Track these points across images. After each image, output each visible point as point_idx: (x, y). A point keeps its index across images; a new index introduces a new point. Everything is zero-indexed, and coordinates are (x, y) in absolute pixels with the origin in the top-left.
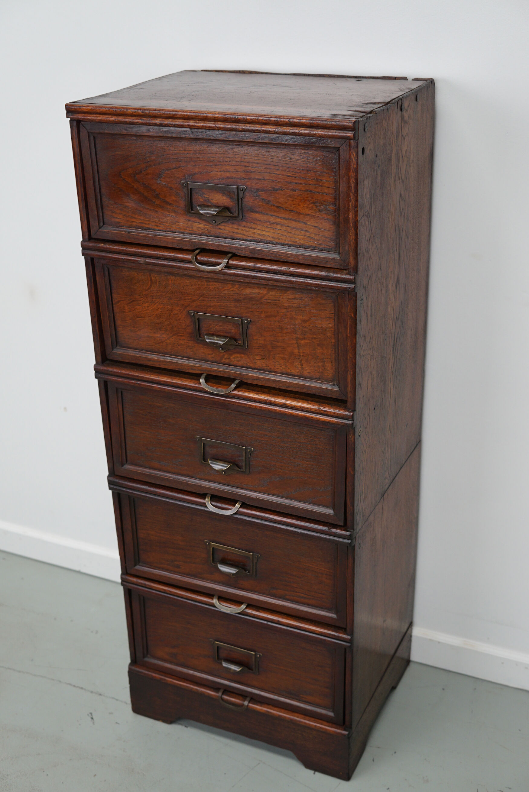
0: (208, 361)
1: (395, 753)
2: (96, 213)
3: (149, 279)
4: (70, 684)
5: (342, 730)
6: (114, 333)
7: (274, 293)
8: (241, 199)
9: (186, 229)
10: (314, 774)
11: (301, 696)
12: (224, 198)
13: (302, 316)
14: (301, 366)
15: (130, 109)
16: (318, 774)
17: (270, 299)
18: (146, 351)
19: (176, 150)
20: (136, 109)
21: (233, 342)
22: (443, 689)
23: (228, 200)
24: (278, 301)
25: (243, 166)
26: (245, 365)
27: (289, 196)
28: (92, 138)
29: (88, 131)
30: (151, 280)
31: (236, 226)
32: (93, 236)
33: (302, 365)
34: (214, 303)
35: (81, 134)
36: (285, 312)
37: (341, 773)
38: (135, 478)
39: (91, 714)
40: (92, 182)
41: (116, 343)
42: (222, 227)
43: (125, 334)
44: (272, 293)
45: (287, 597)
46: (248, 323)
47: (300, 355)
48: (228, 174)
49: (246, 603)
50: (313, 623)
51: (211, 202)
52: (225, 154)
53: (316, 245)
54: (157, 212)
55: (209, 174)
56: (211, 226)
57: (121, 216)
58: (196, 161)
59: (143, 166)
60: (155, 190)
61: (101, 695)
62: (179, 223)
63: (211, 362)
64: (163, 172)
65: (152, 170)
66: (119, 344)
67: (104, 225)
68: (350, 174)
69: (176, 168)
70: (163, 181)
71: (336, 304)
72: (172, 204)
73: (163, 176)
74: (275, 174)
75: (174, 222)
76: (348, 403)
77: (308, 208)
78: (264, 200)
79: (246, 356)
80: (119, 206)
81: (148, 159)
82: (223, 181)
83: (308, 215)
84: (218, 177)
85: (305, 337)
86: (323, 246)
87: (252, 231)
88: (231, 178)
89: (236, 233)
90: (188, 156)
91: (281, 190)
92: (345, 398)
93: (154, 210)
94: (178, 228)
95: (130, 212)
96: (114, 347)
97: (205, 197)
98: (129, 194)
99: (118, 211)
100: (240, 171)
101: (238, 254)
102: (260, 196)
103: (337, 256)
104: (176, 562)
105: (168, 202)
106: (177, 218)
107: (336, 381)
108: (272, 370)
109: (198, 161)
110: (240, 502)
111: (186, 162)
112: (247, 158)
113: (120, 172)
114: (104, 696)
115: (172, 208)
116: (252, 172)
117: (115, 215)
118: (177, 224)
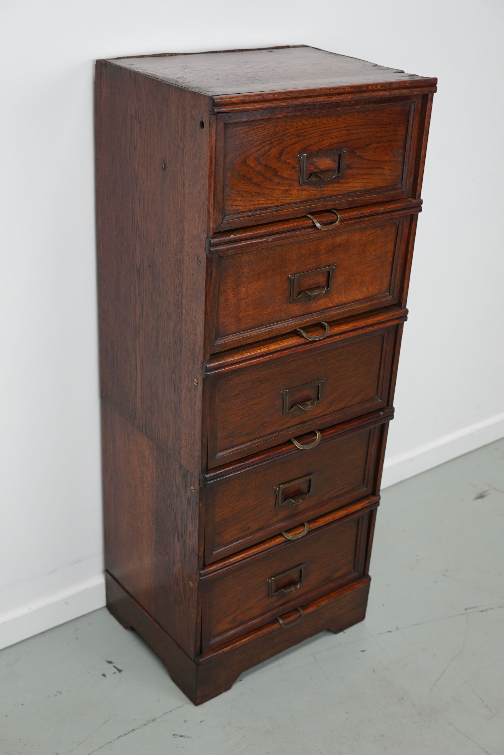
0: (296, 317)
4: (120, 736)
9: (297, 199)
12: (330, 162)
13: (374, 247)
14: (366, 290)
20: (281, 93)
23: (333, 163)
29: (225, 123)
31: (336, 185)
32: (217, 230)
34: (311, 260)
35: (218, 127)
38: (229, 462)
39: (175, 735)
42: (326, 189)
43: (226, 322)
48: (336, 140)
51: (319, 168)
52: (335, 122)
53: (388, 185)
54: (274, 189)
55: (321, 143)
56: (317, 190)
57: (241, 203)
58: (313, 133)
59: (267, 148)
60: (275, 168)
61: (155, 720)
62: (291, 194)
63: (299, 316)
64: (283, 150)
65: (274, 151)
66: (219, 335)
67: (226, 217)
68: (426, 120)
69: (295, 143)
70: (282, 158)
71: (400, 228)
72: (288, 178)
73: (283, 154)
74: (368, 132)
75: (287, 195)
76: (403, 303)
77: (387, 155)
78: (359, 156)
79: (328, 298)
80: (240, 193)
81: (273, 140)
82: (331, 147)
83: (386, 161)
84: (327, 145)
85: (373, 263)
86: (393, 184)
87: (347, 185)
88: (337, 143)
89: (335, 191)
90: (306, 130)
91: (371, 145)
92: (396, 302)
93: (271, 188)
94: (291, 199)
95: (250, 196)
96: (216, 339)
97: (315, 165)
98: (251, 179)
99: (239, 199)
100: (344, 135)
101: (339, 209)
102: (355, 153)
103: (404, 189)
104: (247, 526)
105: (285, 178)
106: (290, 190)
107: (388, 292)
108: (346, 302)
109: (314, 133)
110: (318, 431)
111: (304, 136)
112: (351, 123)
113: (246, 159)
114: (157, 718)
115: (287, 182)
116: (353, 134)
117: (235, 203)
118: (290, 196)
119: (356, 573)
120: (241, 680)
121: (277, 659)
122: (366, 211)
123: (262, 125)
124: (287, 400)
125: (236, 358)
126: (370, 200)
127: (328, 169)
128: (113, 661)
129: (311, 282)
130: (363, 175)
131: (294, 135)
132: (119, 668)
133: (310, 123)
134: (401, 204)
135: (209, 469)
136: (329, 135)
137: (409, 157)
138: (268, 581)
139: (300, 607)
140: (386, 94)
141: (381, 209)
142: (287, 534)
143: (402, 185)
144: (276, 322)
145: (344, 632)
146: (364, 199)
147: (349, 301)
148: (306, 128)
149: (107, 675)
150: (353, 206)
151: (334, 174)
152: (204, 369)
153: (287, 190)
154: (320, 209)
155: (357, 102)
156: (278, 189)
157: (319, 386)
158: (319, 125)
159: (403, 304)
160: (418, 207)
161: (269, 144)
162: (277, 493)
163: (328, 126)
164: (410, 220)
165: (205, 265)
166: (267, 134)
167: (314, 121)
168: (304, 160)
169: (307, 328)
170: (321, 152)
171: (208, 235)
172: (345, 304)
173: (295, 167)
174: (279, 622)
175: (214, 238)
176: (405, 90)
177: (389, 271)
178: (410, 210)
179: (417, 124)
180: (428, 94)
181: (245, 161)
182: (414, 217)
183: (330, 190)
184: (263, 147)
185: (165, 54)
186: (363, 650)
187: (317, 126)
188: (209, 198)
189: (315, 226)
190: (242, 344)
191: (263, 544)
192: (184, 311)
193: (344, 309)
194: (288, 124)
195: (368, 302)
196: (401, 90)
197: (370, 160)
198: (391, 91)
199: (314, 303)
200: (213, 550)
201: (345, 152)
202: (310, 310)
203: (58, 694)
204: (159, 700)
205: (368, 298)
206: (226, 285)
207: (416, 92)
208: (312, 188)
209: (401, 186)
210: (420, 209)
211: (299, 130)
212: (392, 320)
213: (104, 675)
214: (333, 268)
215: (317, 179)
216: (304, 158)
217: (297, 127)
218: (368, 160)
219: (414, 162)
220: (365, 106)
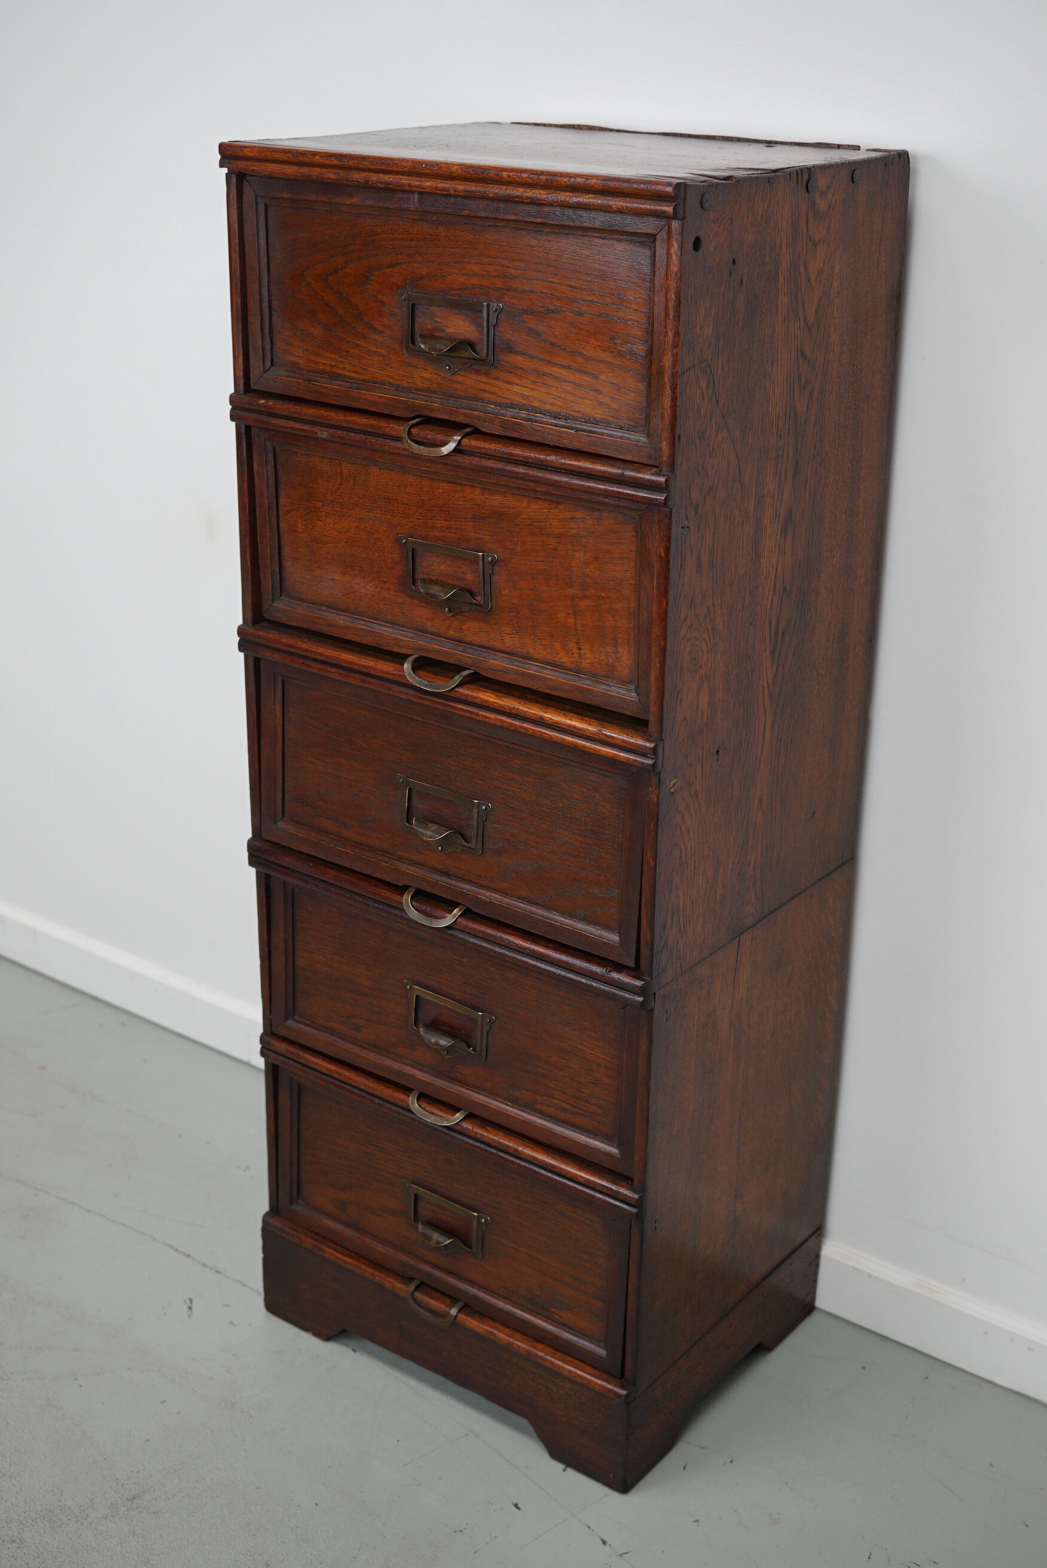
0: (426, 632)
1: (731, 1462)
2: (260, 343)
3: (338, 471)
4: (170, 1246)
5: (616, 1386)
6: (277, 569)
7: (538, 507)
8: (493, 328)
10: (564, 1470)
11: (553, 1310)
13: (583, 554)
14: (578, 651)
16: (571, 1473)
17: (533, 519)
19: (393, 232)
21: (467, 597)
22: (864, 1368)
24: (544, 523)
25: (498, 265)
26: (486, 644)
27: (572, 324)
28: (261, 207)
29: (255, 194)
30: (341, 473)
31: (483, 379)
32: (253, 387)
33: (579, 649)
34: (441, 522)
35: (245, 198)
36: (554, 544)
37: (611, 1475)
38: (294, 848)
39: (191, 1300)
40: (256, 286)
41: (281, 588)
42: (461, 379)
43: (296, 573)
44: (534, 506)
45: (538, 1107)
46: (493, 563)
47: (576, 630)
48: (475, 281)
49: (465, 1111)
50: (578, 1162)
54: (357, 345)
55: (444, 278)
56: (440, 374)
57: (300, 353)
58: (425, 254)
59: (339, 260)
60: (357, 305)
62: (392, 368)
64: (370, 273)
67: (272, 368)
69: (392, 265)
70: (370, 288)
72: (383, 333)
73: (371, 280)
75: (383, 366)
76: (649, 724)
79: (488, 625)
80: (298, 334)
82: (466, 292)
84: (458, 286)
87: (508, 387)
88: (479, 288)
89: (478, 389)
92: (646, 717)
93: (353, 343)
94: (388, 376)
95: (316, 344)
97: (437, 321)
98: (315, 312)
99: (297, 343)
100: (494, 275)
102: (523, 322)
104: (354, 1020)
105: (376, 329)
106: (389, 358)
107: (634, 684)
109: (428, 254)
111: (408, 255)
115: (381, 339)
116: (513, 277)
118: (389, 369)
119: (603, 1352)
147: (538, 657)
154: (441, 416)
159: (650, 727)
161: (343, 254)
166: (338, 234)
170: (445, 298)
173: (396, 314)
174: (409, 1286)
175: (242, 395)
177: (632, 632)
183: (467, 383)
191: (372, 1080)
193: (521, 667)
202: (452, 632)
208: (429, 368)
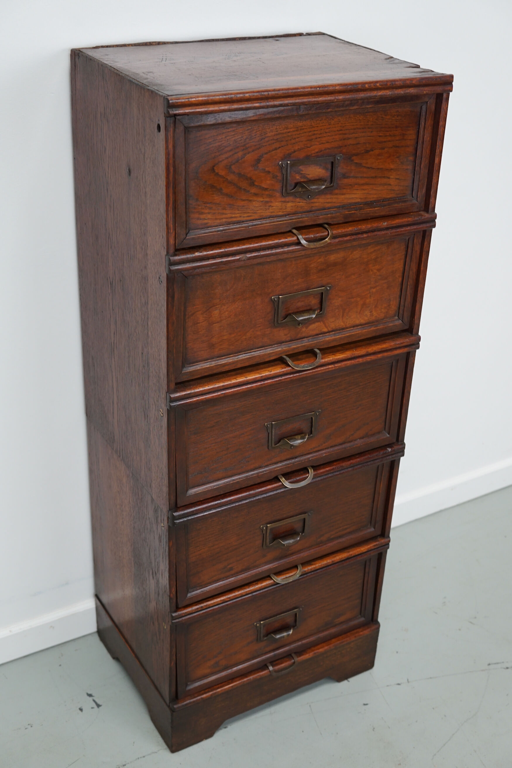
0: (283, 342)
2: (185, 219)
3: (233, 277)
6: (184, 351)
7: (357, 251)
9: (280, 212)
12: (320, 170)
13: (378, 266)
14: (369, 314)
15: (247, 93)
16: (352, 680)
17: (353, 259)
18: (218, 357)
19: (277, 130)
20: (253, 92)
23: (324, 171)
25: (340, 134)
26: (321, 333)
27: (379, 155)
29: (185, 127)
30: (235, 278)
31: (329, 196)
32: (179, 247)
34: (299, 280)
35: (177, 131)
36: (363, 267)
40: (183, 184)
42: (315, 200)
43: (196, 347)
44: (354, 252)
47: (370, 303)
48: (327, 146)
51: (307, 178)
52: (325, 125)
53: (395, 196)
54: (251, 201)
55: (308, 148)
56: (305, 201)
57: (209, 216)
58: (297, 138)
59: (240, 154)
60: (251, 177)
61: (125, 765)
62: (273, 207)
63: (286, 342)
64: (262, 156)
65: (249, 157)
66: (186, 362)
67: (190, 231)
68: (441, 123)
69: (276, 149)
70: (261, 166)
71: (410, 245)
72: (268, 189)
73: (261, 161)
74: (369, 136)
75: (267, 207)
76: (414, 329)
77: (393, 163)
78: (356, 163)
79: (322, 322)
80: (208, 205)
81: (247, 146)
82: (321, 153)
83: (392, 169)
84: (317, 151)
85: (377, 284)
86: (401, 195)
87: (343, 196)
88: (329, 149)
89: (327, 203)
90: (289, 134)
91: (372, 151)
92: (407, 327)
93: (247, 200)
94: (272, 212)
95: (220, 208)
96: (183, 366)
97: (302, 174)
98: (221, 189)
99: (207, 211)
100: (338, 140)
101: (332, 223)
102: (352, 160)
103: (415, 201)
104: (228, 567)
105: (264, 188)
106: (271, 202)
107: (397, 316)
108: (344, 327)
109: (299, 137)
110: (311, 467)
111: (287, 141)
112: (346, 126)
113: (214, 166)
114: (128, 763)
115: (267, 193)
116: (349, 139)
117: (202, 216)
118: (271, 208)
119: (362, 619)
120: (225, 728)
121: (270, 706)
122: (364, 227)
123: (234, 129)
124: (273, 434)
125: (207, 388)
126: (371, 214)
127: (318, 178)
128: (93, 695)
129: (300, 304)
130: (363, 184)
131: (274, 139)
132: (99, 702)
133: (294, 126)
134: (409, 219)
135: (178, 506)
136: (319, 140)
137: (421, 165)
138: (257, 624)
139: (295, 653)
140: (388, 93)
141: (384, 224)
142: (275, 577)
143: (413, 197)
144: (258, 348)
145: (349, 681)
146: (363, 212)
147: (348, 326)
148: (289, 132)
149: (84, 710)
150: (350, 220)
151: (323, 185)
152: (168, 400)
153: (267, 202)
154: (307, 224)
155: (353, 102)
156: (256, 200)
157: (312, 418)
158: (305, 129)
159: (414, 331)
160: (432, 222)
161: (243, 150)
162: (264, 532)
163: (316, 130)
164: (423, 237)
165: (165, 285)
166: (240, 139)
167: (300, 124)
168: (287, 168)
169: (295, 356)
170: (308, 160)
171: (168, 252)
172: (343, 329)
173: (277, 176)
174: (269, 669)
175: (175, 255)
176: (412, 88)
177: (399, 293)
178: (421, 226)
179: (430, 127)
180: (443, 94)
181: (213, 169)
182: (427, 233)
183: (320, 202)
184: (236, 153)
185: (151, 43)
186: (366, 703)
187: (303, 129)
188: (167, 211)
189: (299, 243)
190: (215, 372)
191: (248, 587)
192: (150, 333)
193: (342, 335)
194: (266, 128)
195: (371, 327)
196: (406, 89)
197: (371, 168)
198: (394, 90)
199: (305, 328)
200: (188, 592)
201: (339, 159)
202: (300, 336)
203: (30, 726)
204: (134, 743)
205: (373, 322)
206: (194, 307)
207: (426, 90)
208: (298, 200)
209: (411, 197)
210: (434, 224)
211: (279, 134)
212: (400, 348)
213: (81, 710)
214: (327, 289)
215: (304, 190)
216: (287, 166)
217: (277, 131)
218: (369, 168)
219: (427, 171)
220: (364, 107)
